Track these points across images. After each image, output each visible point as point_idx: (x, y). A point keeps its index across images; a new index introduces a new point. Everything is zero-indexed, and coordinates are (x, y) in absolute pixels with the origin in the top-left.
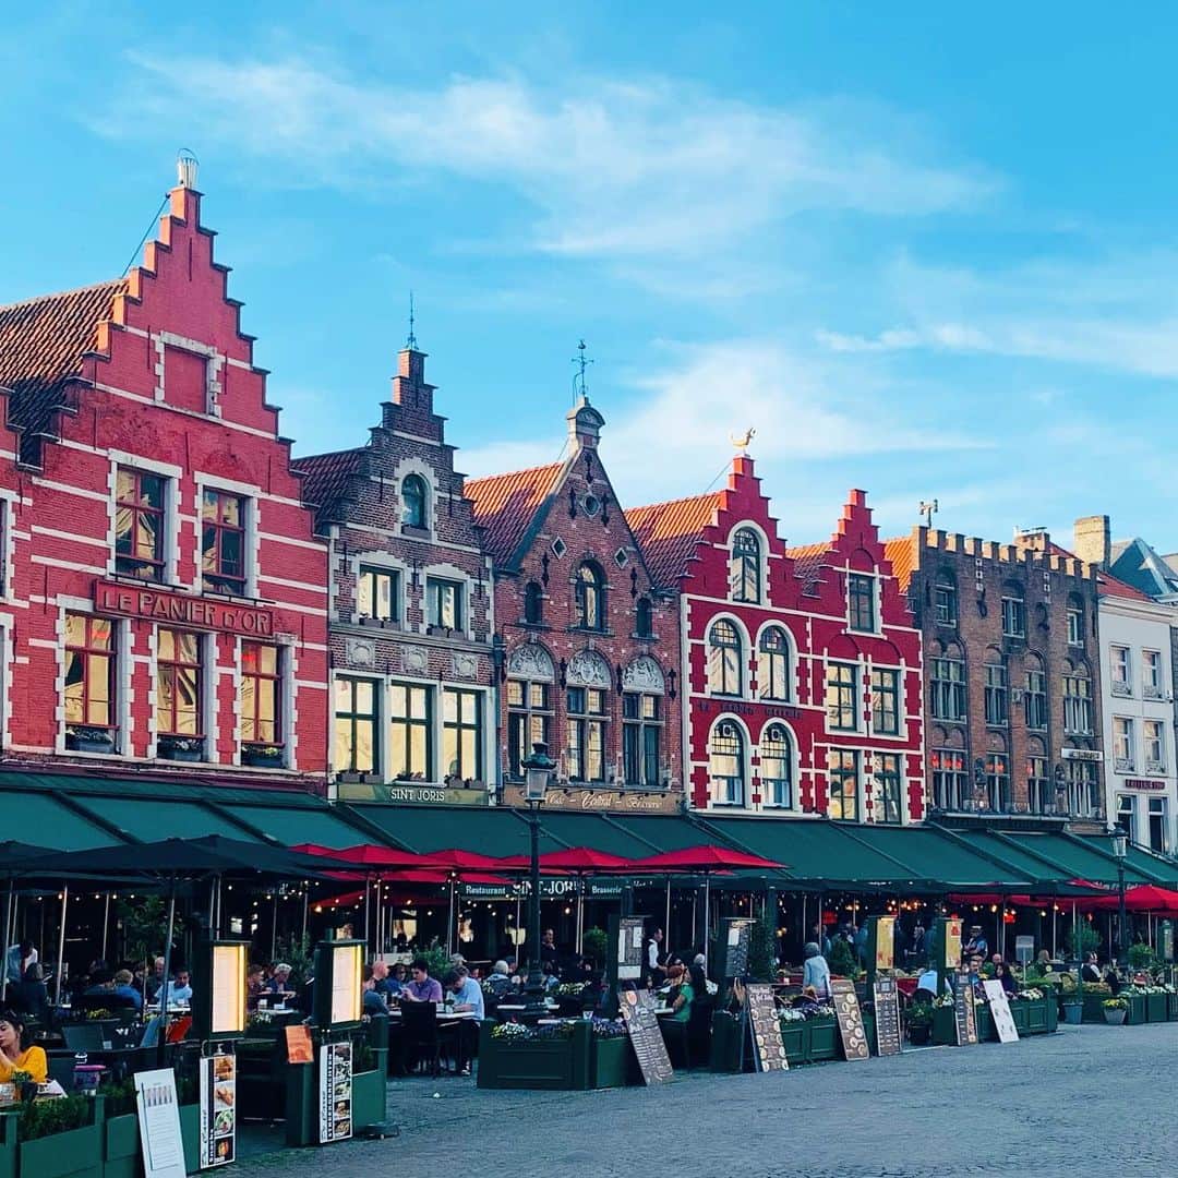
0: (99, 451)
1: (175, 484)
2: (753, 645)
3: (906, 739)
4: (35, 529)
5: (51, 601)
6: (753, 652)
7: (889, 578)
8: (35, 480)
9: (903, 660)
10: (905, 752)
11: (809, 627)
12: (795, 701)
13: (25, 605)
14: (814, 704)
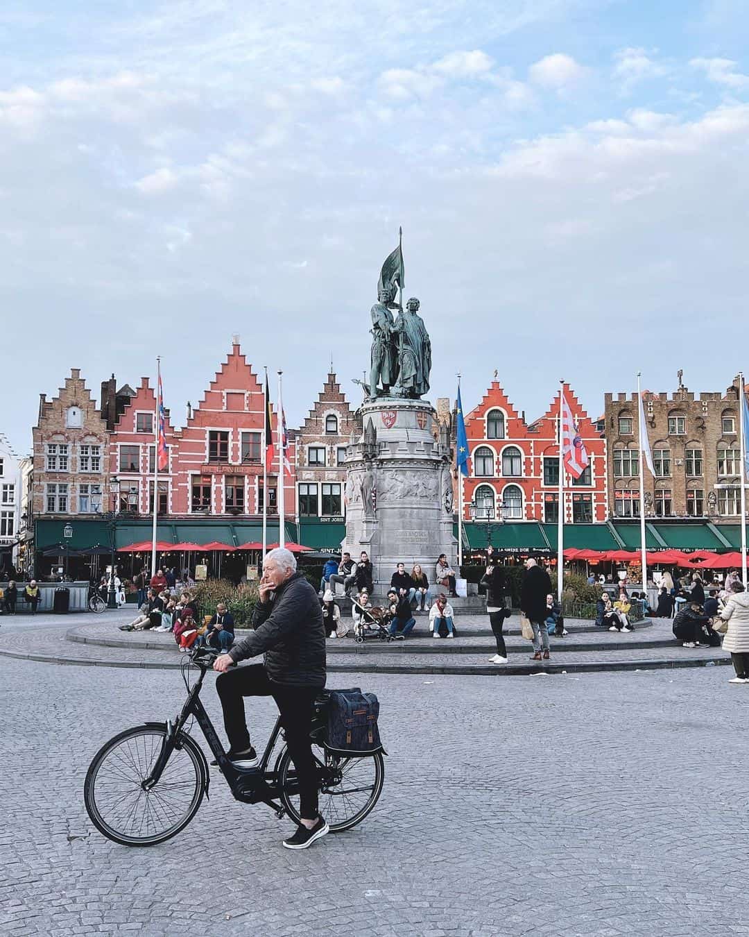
0: (203, 428)
1: (230, 434)
2: (498, 455)
3: (595, 487)
4: (180, 453)
5: (186, 472)
6: (498, 458)
7: (584, 418)
8: (180, 440)
9: (593, 453)
10: (593, 492)
11: (532, 445)
12: (524, 475)
13: (177, 474)
14: (535, 475)
